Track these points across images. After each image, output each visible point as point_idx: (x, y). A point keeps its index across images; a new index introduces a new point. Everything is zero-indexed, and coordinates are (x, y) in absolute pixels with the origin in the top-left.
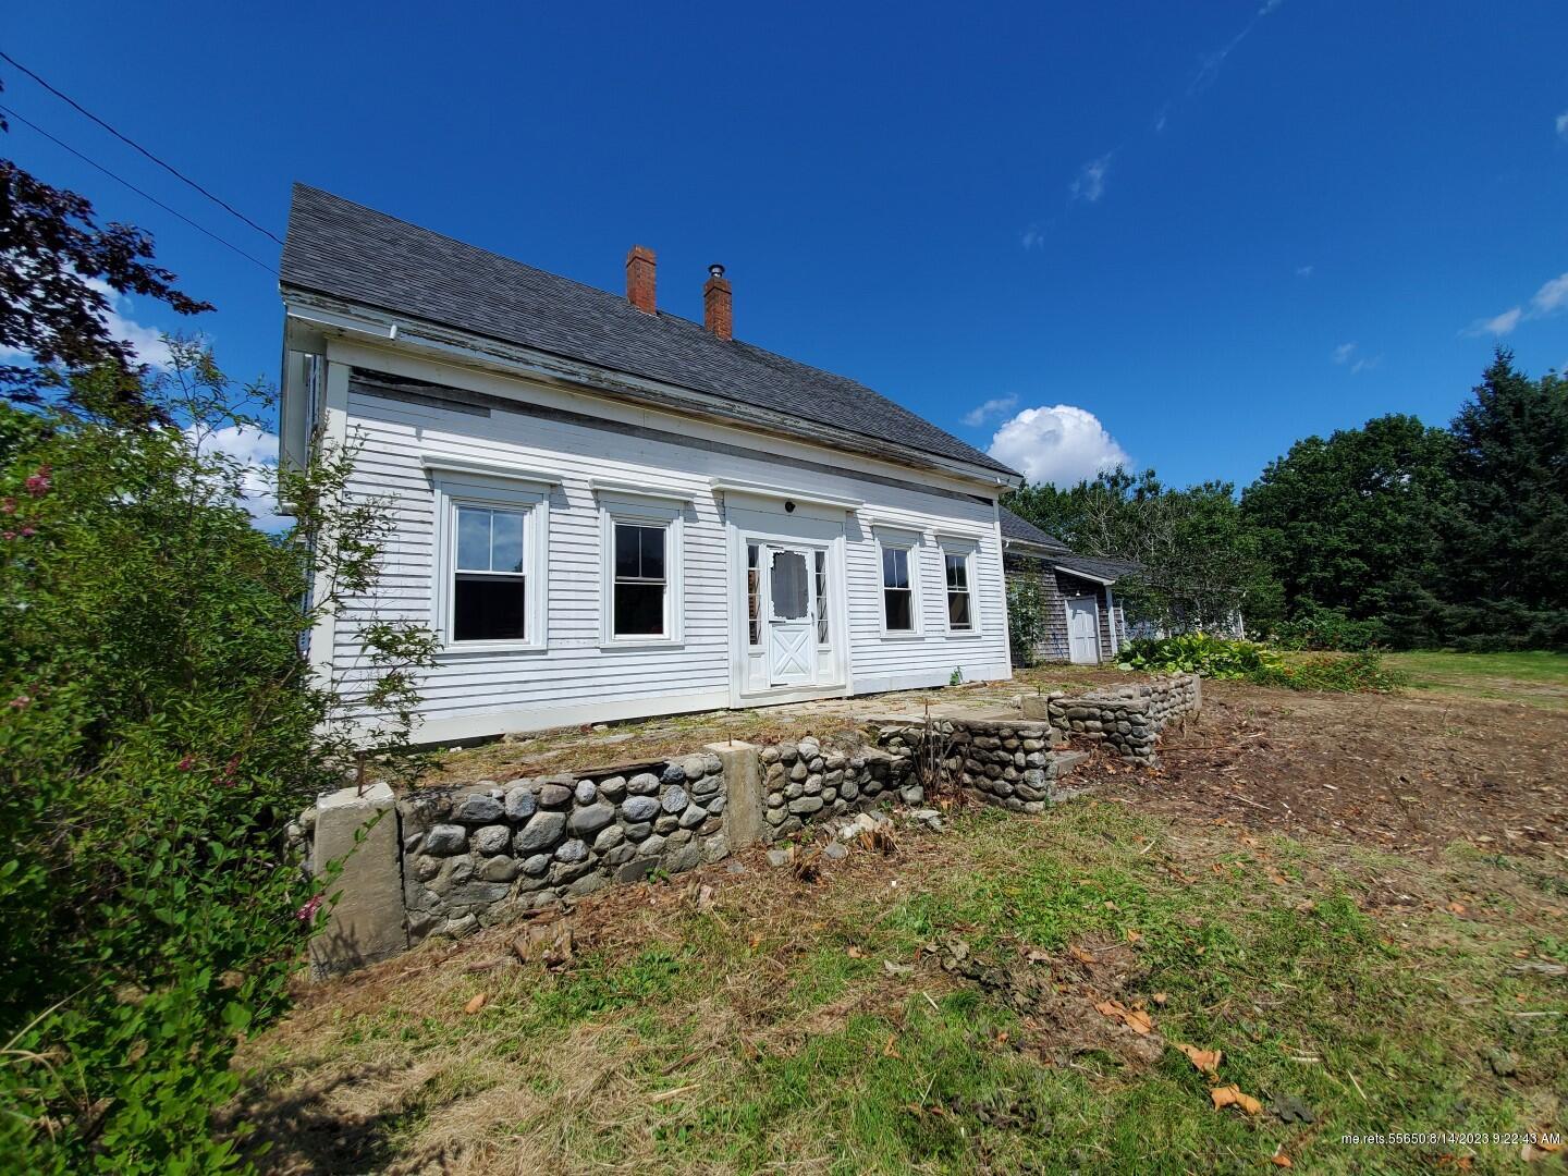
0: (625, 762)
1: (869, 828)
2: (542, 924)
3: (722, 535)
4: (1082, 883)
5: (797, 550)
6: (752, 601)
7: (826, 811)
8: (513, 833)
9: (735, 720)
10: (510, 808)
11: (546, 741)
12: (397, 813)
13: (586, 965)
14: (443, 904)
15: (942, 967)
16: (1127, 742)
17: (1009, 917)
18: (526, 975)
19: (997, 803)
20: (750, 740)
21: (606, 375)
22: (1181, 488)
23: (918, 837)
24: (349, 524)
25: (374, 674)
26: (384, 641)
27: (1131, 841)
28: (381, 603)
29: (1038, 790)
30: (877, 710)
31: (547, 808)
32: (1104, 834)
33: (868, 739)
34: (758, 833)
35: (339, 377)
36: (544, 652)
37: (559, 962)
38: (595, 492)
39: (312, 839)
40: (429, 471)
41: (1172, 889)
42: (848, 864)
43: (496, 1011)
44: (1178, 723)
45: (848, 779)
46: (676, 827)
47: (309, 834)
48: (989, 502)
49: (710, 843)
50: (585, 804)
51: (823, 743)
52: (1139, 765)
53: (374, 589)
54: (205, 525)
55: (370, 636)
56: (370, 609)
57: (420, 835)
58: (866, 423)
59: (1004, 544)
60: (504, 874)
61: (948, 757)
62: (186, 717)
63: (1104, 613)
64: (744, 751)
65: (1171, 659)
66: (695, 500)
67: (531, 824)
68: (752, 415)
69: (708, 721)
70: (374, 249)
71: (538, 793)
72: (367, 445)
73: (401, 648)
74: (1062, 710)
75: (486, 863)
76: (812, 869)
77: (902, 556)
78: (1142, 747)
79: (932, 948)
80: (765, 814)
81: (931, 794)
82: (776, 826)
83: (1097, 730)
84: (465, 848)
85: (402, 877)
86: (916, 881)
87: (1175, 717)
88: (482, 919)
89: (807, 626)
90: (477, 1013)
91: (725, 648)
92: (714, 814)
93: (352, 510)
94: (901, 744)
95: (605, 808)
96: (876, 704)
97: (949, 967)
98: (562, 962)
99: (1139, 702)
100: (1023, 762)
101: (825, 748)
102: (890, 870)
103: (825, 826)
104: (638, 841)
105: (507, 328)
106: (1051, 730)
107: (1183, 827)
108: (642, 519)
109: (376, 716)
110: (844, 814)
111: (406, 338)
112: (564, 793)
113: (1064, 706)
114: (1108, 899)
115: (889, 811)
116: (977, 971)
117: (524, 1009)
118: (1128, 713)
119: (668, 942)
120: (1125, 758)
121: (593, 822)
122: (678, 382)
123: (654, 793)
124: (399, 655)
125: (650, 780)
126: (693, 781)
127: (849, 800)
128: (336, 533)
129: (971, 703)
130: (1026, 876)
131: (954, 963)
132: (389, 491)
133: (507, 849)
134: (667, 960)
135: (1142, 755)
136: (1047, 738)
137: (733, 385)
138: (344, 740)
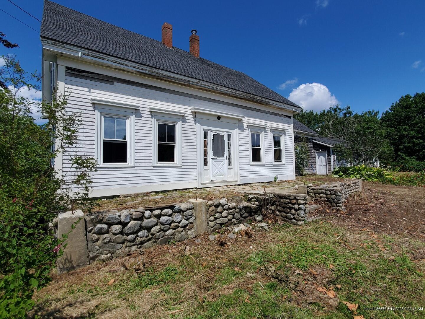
0: (161, 205)
1: (243, 229)
2: (133, 257)
3: (195, 128)
4: (315, 248)
5: (221, 133)
6: (205, 151)
7: (229, 223)
8: (123, 228)
9: (199, 192)
10: (122, 219)
11: (134, 197)
12: (85, 220)
13: (148, 271)
14: (100, 250)
15: (266, 275)
16: (334, 202)
17: (289, 259)
18: (128, 274)
19: (288, 221)
20: (204, 199)
21: (155, 70)
22: (360, 113)
23: (260, 232)
24: (67, 122)
25: (76, 173)
26: (79, 162)
27: (333, 235)
28: (78, 150)
29: (302, 217)
30: (248, 189)
31: (135, 220)
32: (324, 233)
33: (244, 199)
34: (206, 230)
35: (62, 70)
36: (134, 167)
37: (139, 269)
38: (151, 112)
39: (57, 228)
40: (93, 104)
41: (346, 251)
42: (236, 240)
43: (118, 285)
44: (353, 196)
45: (237, 212)
46: (178, 227)
47: (56, 226)
48: (290, 117)
49: (190, 232)
50: (147, 219)
51: (228, 200)
52: (338, 210)
53: (75, 145)
54: (18, 122)
55: (74, 161)
56: (74, 152)
57: (92, 227)
58: (246, 88)
59: (294, 132)
60: (120, 241)
61: (272, 206)
62: (14, 187)
63: (329, 157)
64: (202, 202)
65: (352, 174)
66: (186, 115)
67: (129, 225)
68: (206, 85)
69: (189, 192)
70: (72, 24)
71: (132, 214)
72: (72, 95)
73: (85, 165)
74: (312, 190)
75: (115, 237)
76: (224, 242)
77: (258, 136)
78: (339, 204)
79: (263, 268)
80: (208, 223)
81: (265, 218)
82: (212, 227)
83: (324, 198)
84: (107, 232)
85: (87, 241)
86: (259, 247)
87: (352, 194)
88: (113, 255)
89: (224, 160)
90: (112, 285)
91: (195, 167)
92: (191, 223)
93: (67, 117)
94: (255, 201)
95: (154, 220)
96: (247, 187)
97: (268, 275)
98: (140, 269)
99: (339, 188)
100: (297, 208)
101: (229, 202)
102: (250, 243)
103: (228, 228)
104: (165, 231)
105: (120, 53)
106: (307, 197)
107: (352, 231)
108: (167, 122)
109: (77, 188)
110: (235, 224)
111: (84, 57)
112: (140, 215)
113: (313, 189)
114: (324, 254)
115: (251, 223)
116: (277, 276)
117: (127, 284)
118: (335, 192)
119: (175, 264)
120: (333, 207)
121: (150, 225)
122: (180, 73)
123: (170, 215)
124: (84, 167)
125: (169, 211)
126: (184, 212)
127: (237, 219)
128: (62, 125)
129: (280, 188)
130: (296, 246)
131: (270, 273)
132: (80, 111)
133: (122, 233)
134: (175, 270)
135: (339, 206)
136: (306, 200)
137: (199, 74)
138: (67, 195)
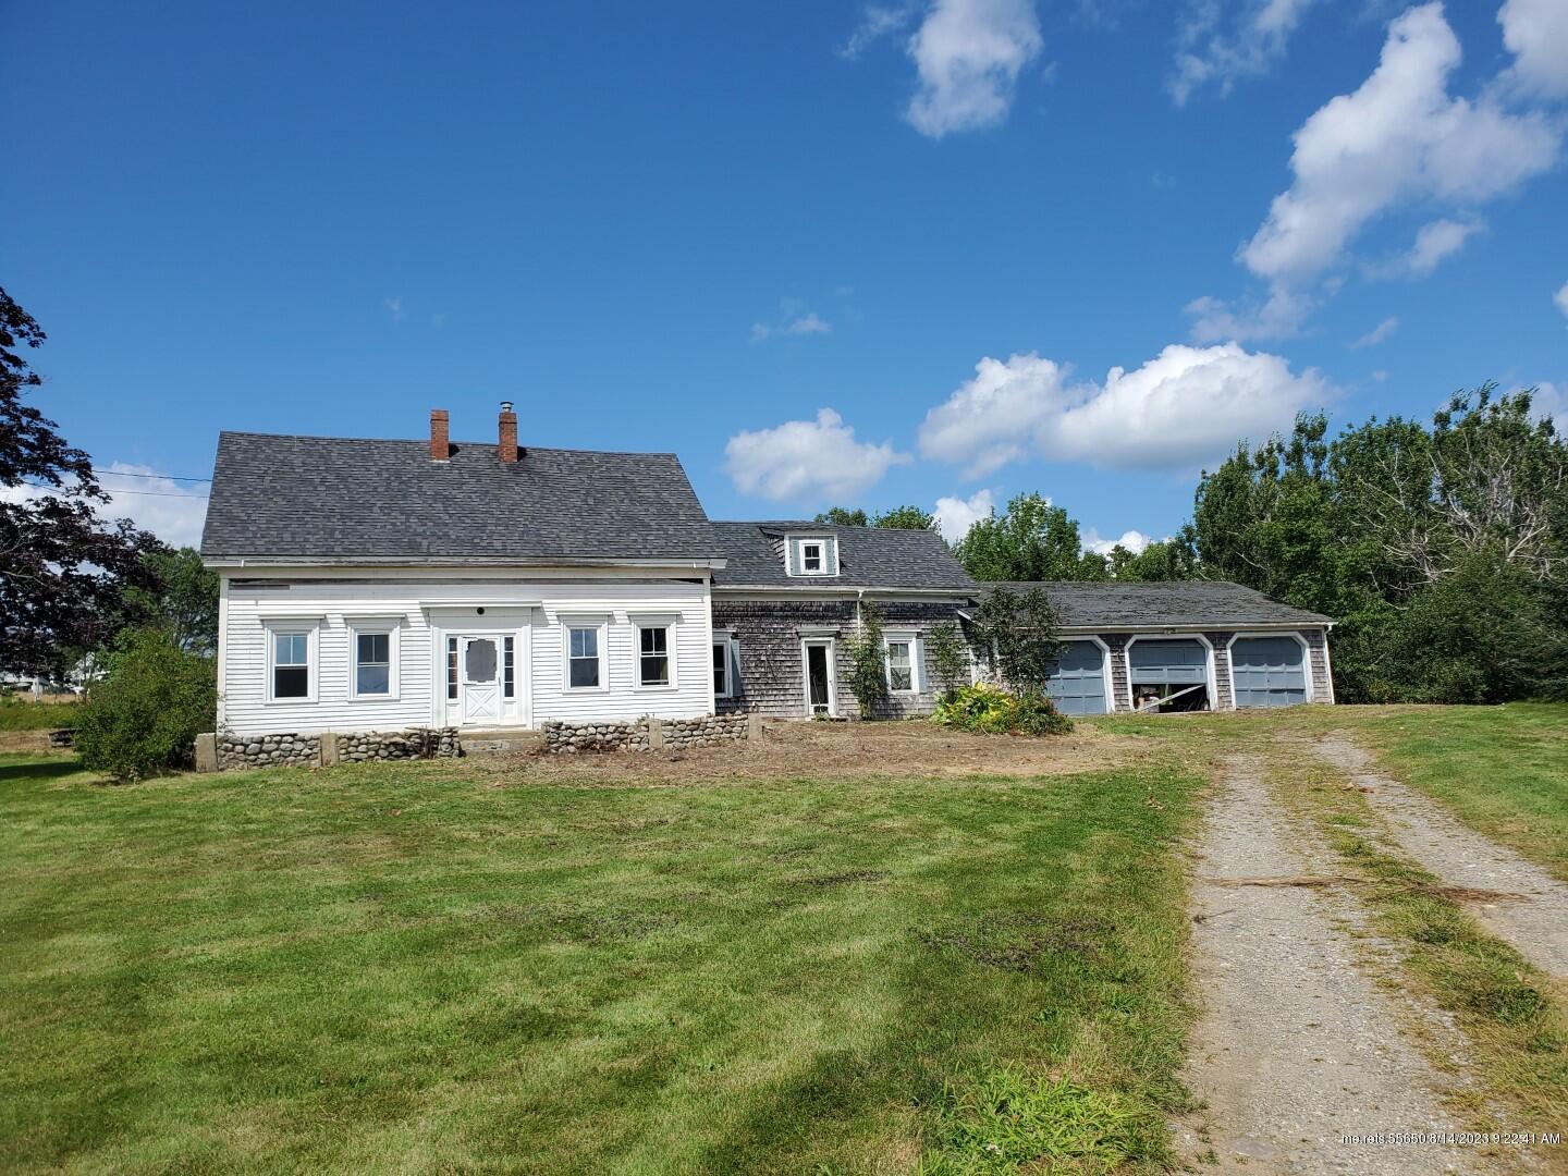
8: (246, 748)
10: (244, 741)
12: (215, 738)
14: (227, 764)
31: (256, 743)
38: (345, 619)
40: (262, 620)
49: (313, 762)
50: (268, 743)
57: (220, 744)
60: (243, 759)
67: (251, 747)
71: (253, 738)
75: (238, 755)
80: (339, 757)
82: (343, 761)
84: (232, 750)
85: (216, 755)
92: (315, 753)
95: (274, 746)
104: (286, 757)
111: (248, 565)
112: (261, 739)
121: (271, 749)
123: (292, 743)
125: (291, 739)
126: (307, 741)
133: (244, 752)
